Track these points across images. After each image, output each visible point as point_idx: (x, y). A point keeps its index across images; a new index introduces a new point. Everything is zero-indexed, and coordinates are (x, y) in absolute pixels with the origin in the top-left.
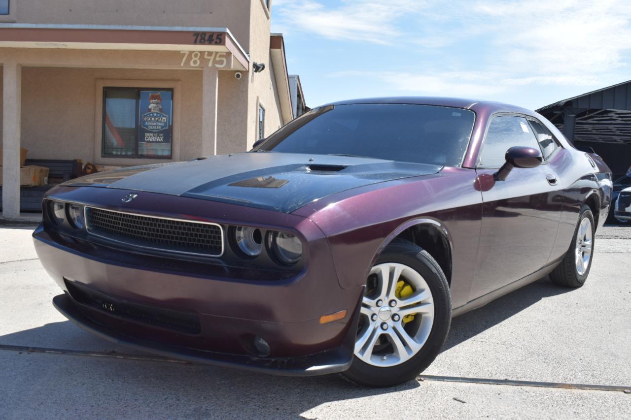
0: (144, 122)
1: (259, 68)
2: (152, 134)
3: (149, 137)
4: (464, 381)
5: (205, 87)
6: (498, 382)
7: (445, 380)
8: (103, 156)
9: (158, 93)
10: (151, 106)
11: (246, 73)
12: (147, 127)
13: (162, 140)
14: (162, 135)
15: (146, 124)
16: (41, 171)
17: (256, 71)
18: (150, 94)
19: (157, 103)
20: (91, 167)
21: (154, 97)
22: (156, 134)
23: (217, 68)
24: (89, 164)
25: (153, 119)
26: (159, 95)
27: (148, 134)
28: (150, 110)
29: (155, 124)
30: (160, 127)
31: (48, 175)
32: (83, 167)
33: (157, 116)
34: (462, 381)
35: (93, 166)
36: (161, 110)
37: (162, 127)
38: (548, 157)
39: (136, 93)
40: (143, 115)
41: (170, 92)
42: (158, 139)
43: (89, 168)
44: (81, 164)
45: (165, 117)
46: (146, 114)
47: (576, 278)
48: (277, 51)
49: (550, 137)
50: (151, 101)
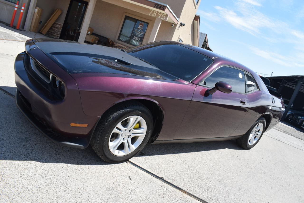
0: (135, 32)
1: (182, 25)
2: (136, 37)
3: (135, 38)
4: (144, 170)
5: (155, 25)
6: (157, 177)
7: (137, 167)
8: (118, 40)
9: (143, 23)
10: (139, 27)
11: (176, 25)
12: (136, 34)
13: (139, 40)
14: (140, 38)
15: (136, 33)
16: (96, 38)
17: (181, 26)
18: (140, 22)
19: (142, 27)
20: (112, 42)
21: (141, 24)
22: (138, 38)
23: (161, 20)
24: (111, 41)
25: (138, 32)
26: (143, 24)
27: (135, 37)
28: (138, 28)
29: (139, 34)
30: (140, 36)
31: (98, 40)
32: (110, 41)
33: (140, 31)
34: (143, 170)
35: (113, 42)
36: (142, 30)
37: (141, 36)
38: (249, 92)
39: (136, 21)
40: (135, 29)
41: (147, 24)
42: (138, 40)
43: (111, 42)
44: (109, 40)
45: (143, 32)
46: (136, 29)
47: (246, 146)
48: (196, 22)
49: (254, 84)
50: (140, 25)
